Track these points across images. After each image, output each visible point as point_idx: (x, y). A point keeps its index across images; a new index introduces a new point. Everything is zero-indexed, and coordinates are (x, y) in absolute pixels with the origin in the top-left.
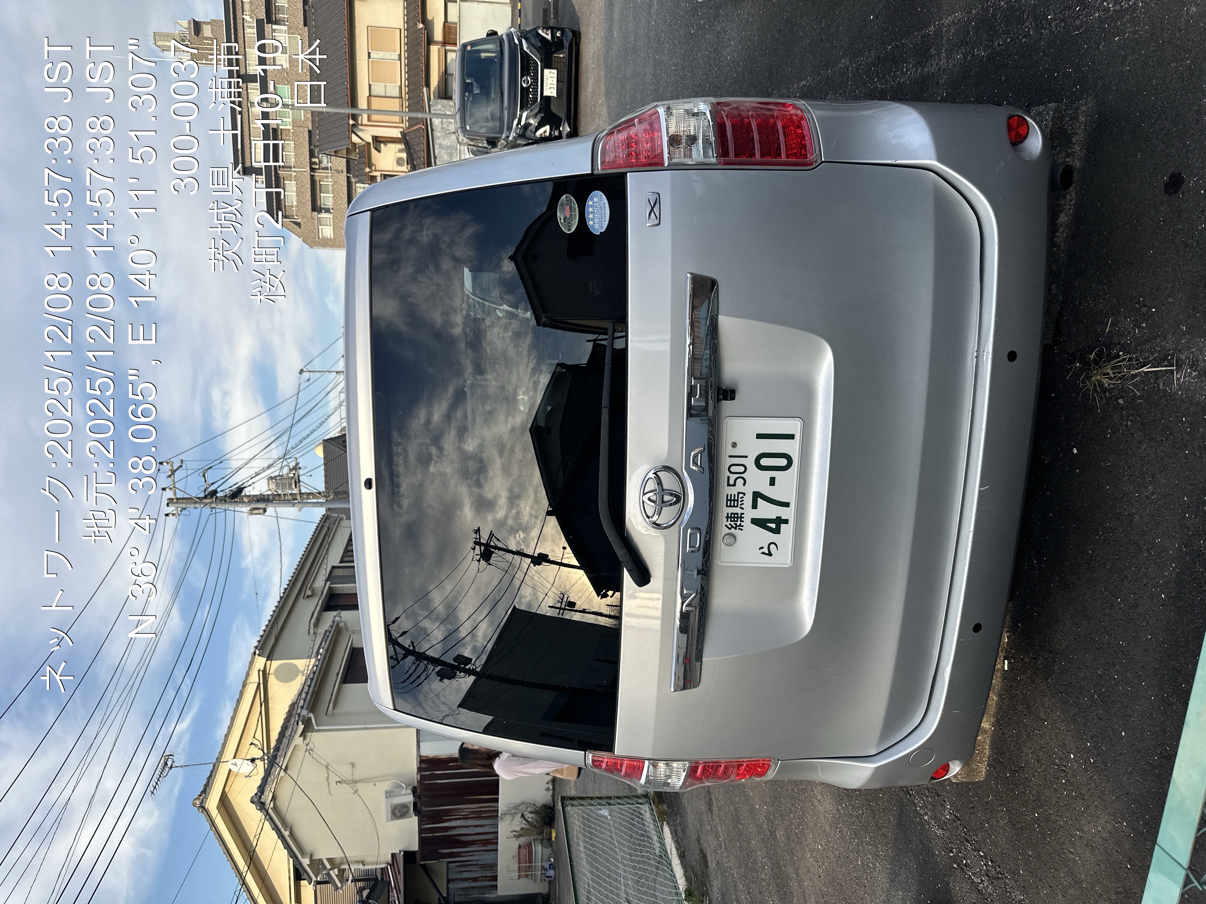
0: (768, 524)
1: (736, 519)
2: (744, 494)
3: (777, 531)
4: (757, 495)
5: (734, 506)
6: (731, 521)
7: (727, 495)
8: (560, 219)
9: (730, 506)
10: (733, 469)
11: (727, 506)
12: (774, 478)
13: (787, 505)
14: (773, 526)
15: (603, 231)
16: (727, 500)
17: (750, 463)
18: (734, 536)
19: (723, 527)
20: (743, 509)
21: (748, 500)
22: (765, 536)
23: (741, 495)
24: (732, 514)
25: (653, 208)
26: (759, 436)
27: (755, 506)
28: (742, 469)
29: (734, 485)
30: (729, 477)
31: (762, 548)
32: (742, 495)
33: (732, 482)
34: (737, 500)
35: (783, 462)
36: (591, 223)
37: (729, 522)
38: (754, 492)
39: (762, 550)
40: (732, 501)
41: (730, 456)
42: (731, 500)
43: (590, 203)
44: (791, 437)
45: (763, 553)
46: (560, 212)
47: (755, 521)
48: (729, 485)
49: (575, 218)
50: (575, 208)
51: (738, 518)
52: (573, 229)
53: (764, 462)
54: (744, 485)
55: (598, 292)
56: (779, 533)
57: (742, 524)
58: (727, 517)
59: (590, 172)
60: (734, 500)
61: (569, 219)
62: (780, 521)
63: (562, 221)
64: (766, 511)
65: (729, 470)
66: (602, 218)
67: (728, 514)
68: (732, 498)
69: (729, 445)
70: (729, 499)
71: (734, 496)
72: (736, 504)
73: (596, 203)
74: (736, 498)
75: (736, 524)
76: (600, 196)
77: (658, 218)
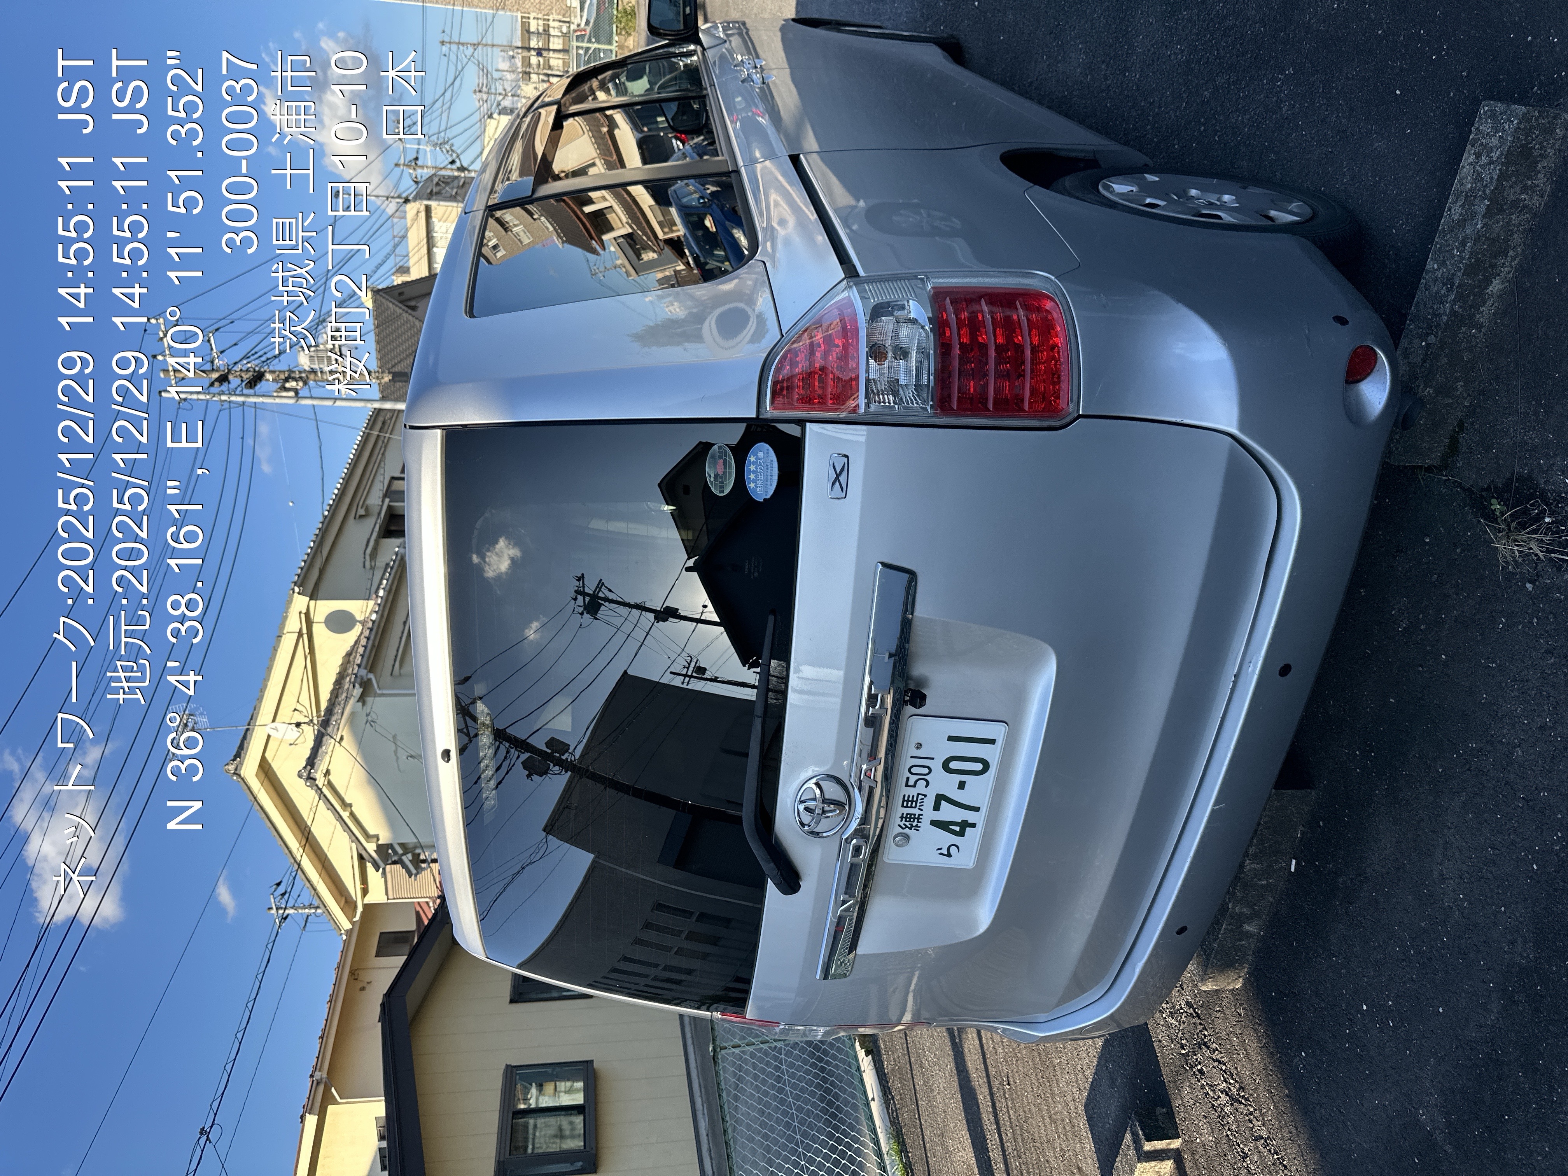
0: (951, 827)
1: (912, 821)
2: (925, 796)
3: (961, 834)
4: (940, 798)
5: (911, 807)
6: (906, 821)
7: (904, 796)
8: (710, 476)
9: (907, 807)
10: (914, 770)
11: (903, 806)
12: (965, 782)
13: (977, 809)
14: (957, 829)
15: (768, 497)
16: (904, 800)
17: (937, 765)
18: (907, 837)
19: (895, 827)
20: (921, 810)
21: (930, 802)
22: (946, 838)
23: (920, 797)
24: (907, 814)
25: (838, 476)
26: (951, 739)
27: (937, 808)
28: (926, 771)
29: (914, 786)
30: (908, 779)
31: (941, 849)
32: (923, 797)
33: (911, 783)
34: (916, 802)
35: (979, 767)
36: (752, 485)
37: (904, 822)
38: (937, 795)
39: (940, 851)
41: (912, 757)
42: (908, 801)
43: (753, 459)
44: (992, 742)
45: (941, 854)
46: (710, 467)
47: (934, 823)
48: (907, 785)
49: (730, 477)
50: (730, 464)
51: (914, 819)
52: (727, 492)
53: (953, 765)
54: (926, 787)
55: (756, 574)
56: (963, 836)
57: (919, 824)
58: (902, 818)
59: (754, 416)
61: (721, 478)
62: (965, 825)
63: (712, 479)
64: (948, 813)
65: (909, 771)
66: (767, 481)
67: (903, 814)
68: (911, 799)
69: (912, 746)
70: (906, 799)
71: (913, 796)
72: (914, 805)
73: (761, 459)
74: (915, 799)
75: (911, 825)
76: (766, 451)
77: (844, 489)
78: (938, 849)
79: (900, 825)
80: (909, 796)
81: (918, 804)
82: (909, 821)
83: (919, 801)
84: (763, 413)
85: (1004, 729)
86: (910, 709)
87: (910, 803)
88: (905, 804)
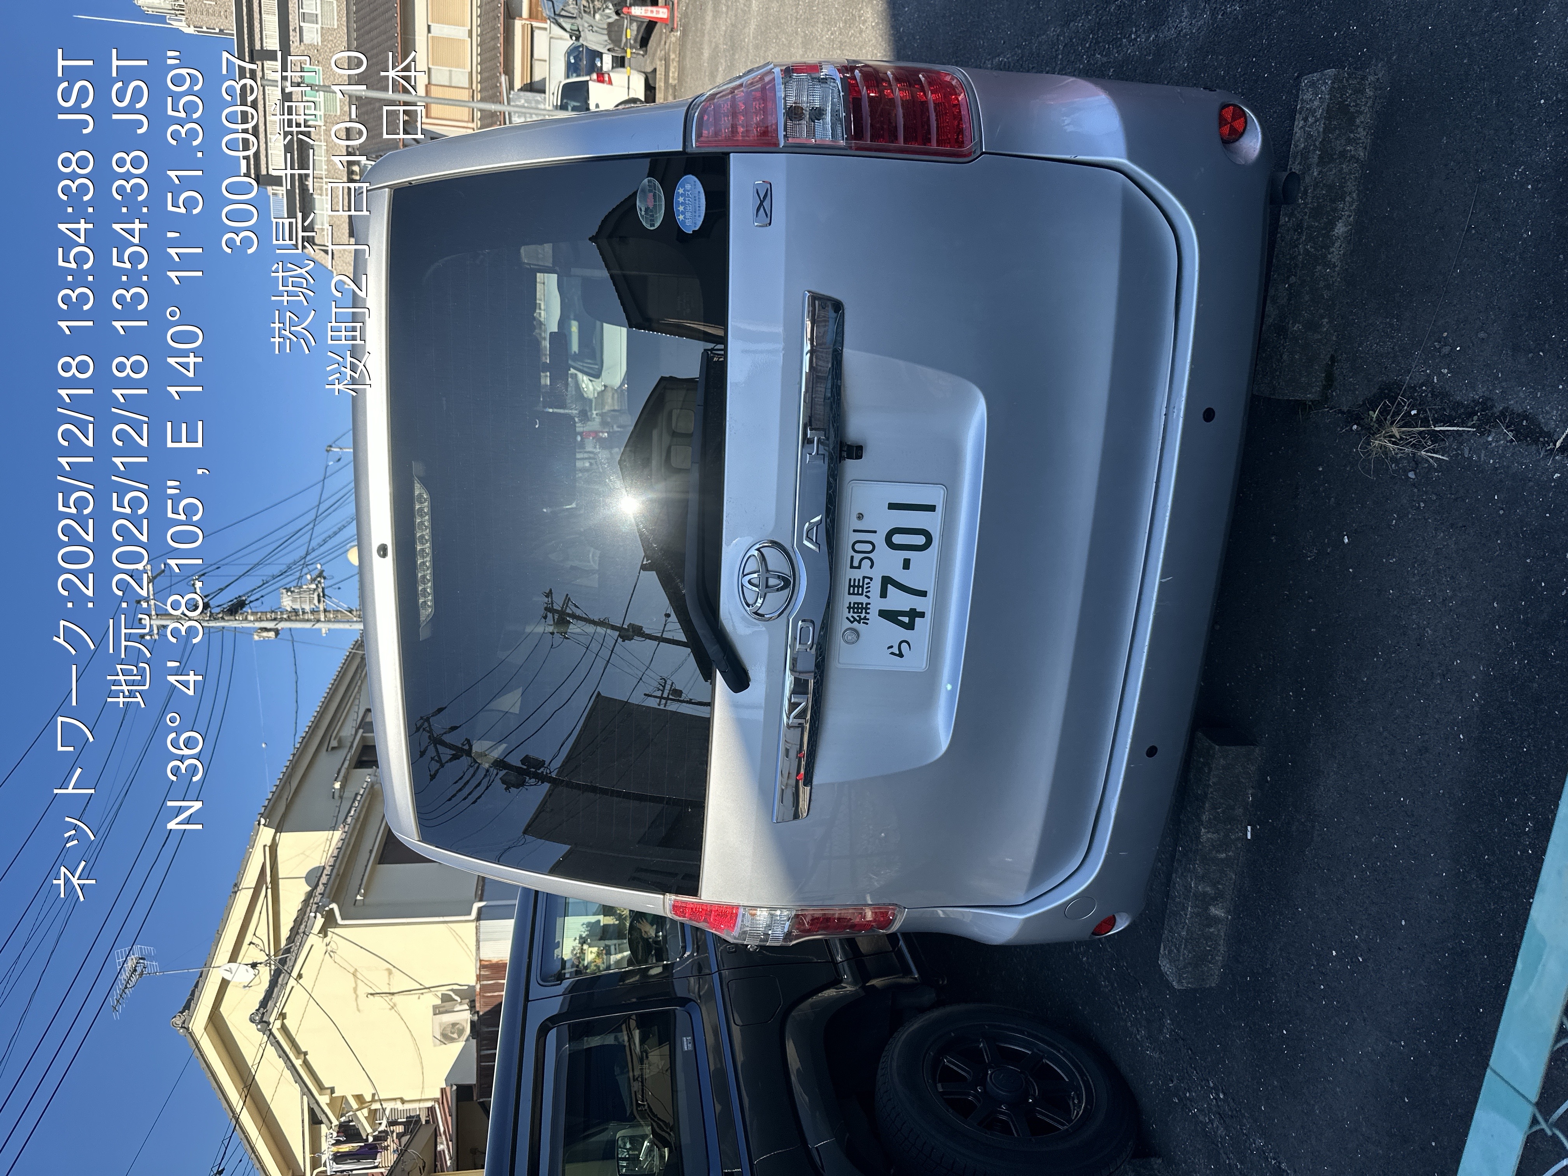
0: (899, 618)
1: (860, 612)
2: (871, 579)
3: (910, 626)
4: (887, 581)
5: (858, 594)
6: (854, 612)
7: (850, 580)
8: (641, 210)
9: (853, 594)
10: (858, 547)
11: (849, 594)
12: (909, 560)
13: (923, 594)
14: (906, 620)
15: (697, 229)
16: (850, 586)
17: (879, 539)
18: (856, 632)
19: (843, 621)
20: (869, 597)
21: (876, 587)
22: (895, 633)
23: (867, 581)
24: (855, 603)
25: (762, 202)
26: (892, 506)
27: (884, 594)
28: (869, 547)
29: (859, 567)
30: (852, 557)
31: (891, 647)
33: (856, 564)
34: (863, 587)
35: (920, 540)
36: (681, 217)
37: (851, 614)
38: (883, 577)
39: (891, 650)
40: (856, 587)
41: (854, 531)
43: (681, 191)
44: (932, 508)
45: (893, 654)
46: (640, 201)
47: (884, 614)
48: (852, 567)
49: (660, 209)
50: (660, 197)
51: (862, 608)
52: (657, 225)
53: (897, 539)
54: (871, 567)
56: (913, 629)
57: (868, 616)
58: (849, 608)
59: (681, 150)
61: (652, 211)
62: (914, 614)
63: (643, 213)
64: (898, 601)
66: (695, 212)
67: (850, 603)
68: (856, 584)
69: (854, 517)
70: (852, 584)
71: (859, 580)
72: (860, 592)
73: (688, 191)
74: (861, 584)
75: (859, 617)
76: (693, 183)
77: (769, 215)
78: (889, 648)
79: (847, 618)
80: (855, 580)
81: (865, 590)
82: (858, 612)
83: (865, 586)
84: (689, 146)
85: (942, 492)
87: (856, 589)
88: (851, 592)
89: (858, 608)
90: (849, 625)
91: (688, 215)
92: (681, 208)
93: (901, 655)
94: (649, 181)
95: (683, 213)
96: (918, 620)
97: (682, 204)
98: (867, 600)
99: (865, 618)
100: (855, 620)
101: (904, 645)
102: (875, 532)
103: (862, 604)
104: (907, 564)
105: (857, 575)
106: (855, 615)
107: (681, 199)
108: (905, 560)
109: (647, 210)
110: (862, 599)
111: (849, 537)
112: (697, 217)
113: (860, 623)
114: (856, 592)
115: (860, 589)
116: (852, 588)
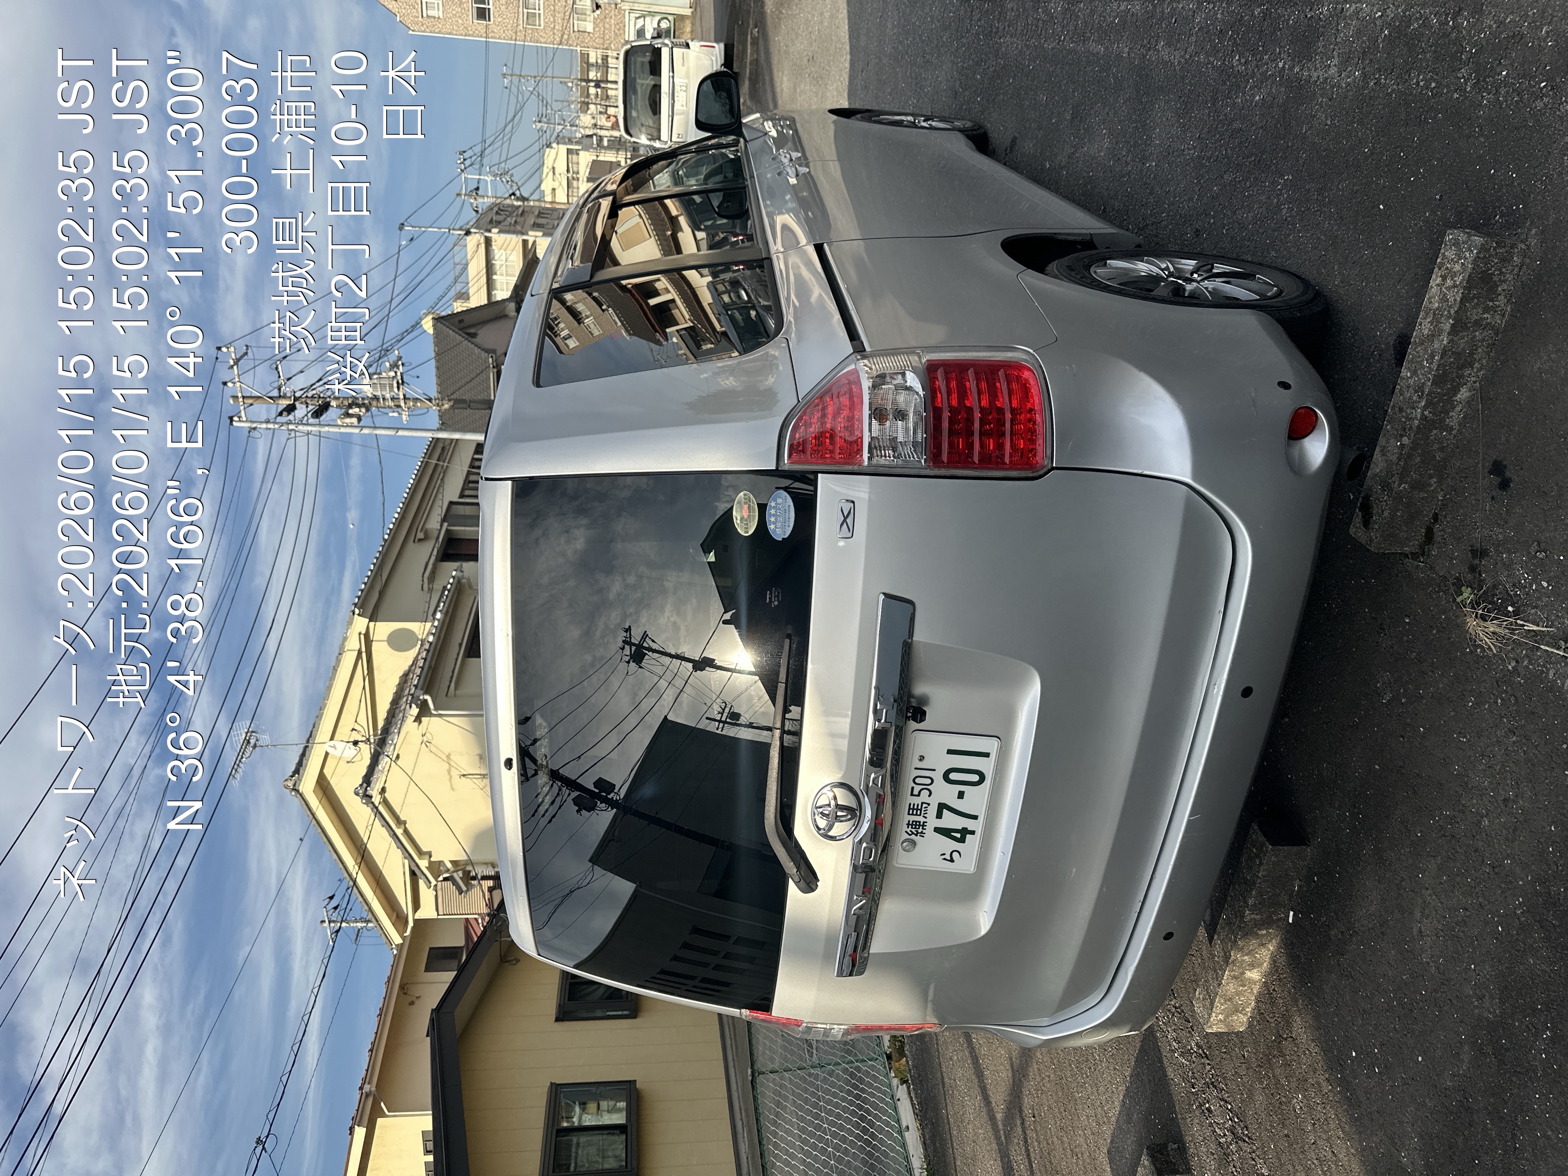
0: (952, 834)
1: (917, 827)
2: (929, 804)
3: (962, 840)
4: (942, 807)
5: (916, 815)
6: (912, 828)
7: (910, 804)
8: (737, 519)
9: (913, 814)
10: (918, 780)
11: (909, 814)
12: (963, 792)
13: (975, 817)
14: (958, 835)
15: (786, 536)
16: (910, 809)
17: (938, 776)
18: (914, 843)
19: (902, 833)
20: (926, 818)
21: (933, 810)
22: (949, 845)
23: (924, 805)
24: (913, 822)
25: (845, 518)
26: (950, 752)
27: (939, 816)
28: (928, 781)
29: (919, 795)
30: (913, 788)
31: (944, 854)
32: (927, 805)
33: (916, 792)
34: (921, 810)
35: (975, 778)
36: (772, 527)
37: (910, 828)
38: (939, 804)
39: (943, 857)
40: (914, 810)
41: (916, 769)
43: (773, 504)
44: (987, 755)
45: (945, 859)
46: (736, 511)
47: (937, 830)
48: (912, 794)
49: (754, 520)
50: (754, 508)
51: (919, 825)
52: (751, 532)
53: (953, 776)
54: (929, 796)
55: (776, 603)
56: (964, 842)
57: (924, 831)
58: (908, 825)
59: (774, 468)
60: (917, 809)
61: (746, 520)
62: (965, 832)
63: (739, 522)
64: (950, 821)
65: (914, 781)
66: (785, 523)
67: (909, 821)
68: (916, 807)
69: (916, 757)
70: (912, 807)
71: (918, 805)
72: (919, 813)
73: (779, 504)
74: (919, 808)
75: (917, 831)
76: (784, 498)
77: (851, 529)
78: (942, 855)
79: (906, 832)
80: (914, 805)
81: (923, 812)
82: (915, 828)
83: (923, 809)
84: (782, 464)
85: (996, 743)
86: (913, 725)
87: (915, 811)
88: (911, 812)
89: (916, 825)
90: (908, 837)
91: (779, 525)
92: (773, 519)
93: (952, 860)
94: (745, 495)
95: (774, 523)
96: (968, 836)
97: (774, 515)
98: (925, 820)
99: (922, 832)
100: (913, 833)
101: (955, 855)
102: (934, 770)
103: (920, 822)
104: (961, 795)
105: (917, 801)
106: (913, 830)
107: (773, 512)
108: (960, 792)
109: (742, 519)
110: (921, 819)
111: (910, 773)
112: (786, 527)
113: (916, 835)
114: (915, 813)
115: (919, 811)
116: (911, 811)
